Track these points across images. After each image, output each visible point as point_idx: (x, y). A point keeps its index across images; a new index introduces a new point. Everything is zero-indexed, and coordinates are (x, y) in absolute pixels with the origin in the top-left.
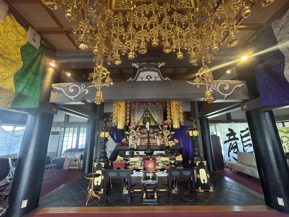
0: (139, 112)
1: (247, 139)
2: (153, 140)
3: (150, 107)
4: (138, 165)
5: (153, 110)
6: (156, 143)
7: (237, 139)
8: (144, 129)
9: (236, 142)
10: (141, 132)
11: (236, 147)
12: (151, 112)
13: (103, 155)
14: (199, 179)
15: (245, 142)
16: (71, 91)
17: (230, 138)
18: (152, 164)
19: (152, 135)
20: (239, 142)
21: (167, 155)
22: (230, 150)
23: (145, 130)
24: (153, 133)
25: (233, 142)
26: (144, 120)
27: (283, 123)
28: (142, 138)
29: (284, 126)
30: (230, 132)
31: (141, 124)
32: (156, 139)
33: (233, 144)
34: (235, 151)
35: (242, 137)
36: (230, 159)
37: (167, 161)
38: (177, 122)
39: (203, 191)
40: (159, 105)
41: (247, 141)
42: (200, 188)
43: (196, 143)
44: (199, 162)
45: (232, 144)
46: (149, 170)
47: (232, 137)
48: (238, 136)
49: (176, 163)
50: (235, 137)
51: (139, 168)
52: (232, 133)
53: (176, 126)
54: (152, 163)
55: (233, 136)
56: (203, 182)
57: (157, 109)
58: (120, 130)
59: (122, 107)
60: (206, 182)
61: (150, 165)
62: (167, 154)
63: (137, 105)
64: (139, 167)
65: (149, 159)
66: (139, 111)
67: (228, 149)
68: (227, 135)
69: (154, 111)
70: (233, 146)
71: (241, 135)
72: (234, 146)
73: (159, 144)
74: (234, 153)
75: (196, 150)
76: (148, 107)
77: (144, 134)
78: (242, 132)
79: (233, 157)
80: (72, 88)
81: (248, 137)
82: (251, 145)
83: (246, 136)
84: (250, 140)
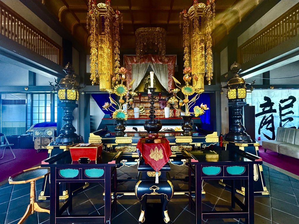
0: (138, 73)
1: (288, 111)
2: (159, 111)
3: (154, 64)
4: (132, 150)
5: (158, 69)
7: (275, 111)
8: (145, 97)
9: (272, 116)
10: (141, 100)
11: (272, 121)
12: (156, 72)
13: (66, 132)
15: (284, 115)
17: (265, 110)
18: (161, 151)
20: (276, 115)
21: (187, 132)
22: (262, 125)
23: (147, 98)
25: (268, 115)
30: (266, 101)
33: (268, 118)
34: (269, 127)
35: (281, 109)
36: (260, 137)
37: (188, 144)
40: (167, 63)
41: (287, 113)
42: (244, 189)
43: (239, 111)
44: (247, 144)
45: (266, 118)
46: (153, 165)
47: (268, 109)
48: (276, 107)
49: (205, 146)
50: (271, 108)
51: (133, 156)
52: (268, 103)
54: (159, 149)
55: (269, 107)
57: (164, 68)
59: (106, 51)
60: (256, 178)
61: (156, 155)
62: (187, 130)
63: (135, 61)
64: (133, 153)
66: (138, 71)
67: (260, 124)
68: (261, 106)
69: (160, 71)
70: (267, 121)
71: (280, 106)
72: (269, 120)
73: (167, 117)
74: (267, 129)
75: (237, 123)
76: (152, 65)
78: (282, 101)
79: (264, 134)
81: (290, 109)
82: (291, 119)
83: (287, 107)
84: (291, 112)
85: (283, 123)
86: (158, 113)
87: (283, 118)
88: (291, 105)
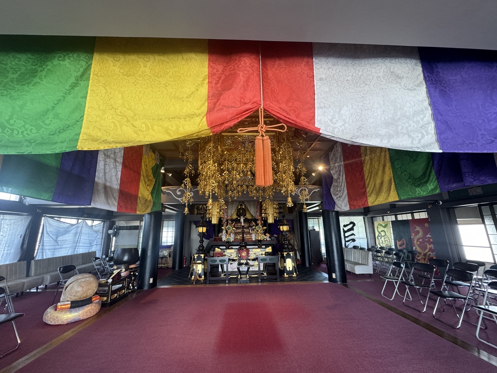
0: (233, 204)
1: (350, 234)
2: (248, 235)
4: (234, 256)
6: (252, 239)
10: (235, 226)
12: (247, 203)
13: (201, 248)
14: (285, 267)
15: (347, 237)
16: (179, 193)
19: (246, 230)
23: (239, 224)
24: (248, 228)
26: (238, 212)
27: (383, 216)
28: (236, 234)
29: (383, 220)
31: (235, 217)
32: (251, 234)
35: (345, 232)
37: (258, 253)
38: (272, 217)
39: (287, 276)
41: (350, 236)
42: (285, 274)
44: (286, 253)
49: (266, 253)
51: (235, 258)
53: (271, 220)
56: (288, 269)
58: (214, 225)
60: (291, 269)
61: (244, 254)
65: (243, 249)
66: (233, 202)
69: (250, 202)
71: (343, 229)
73: (254, 239)
75: (285, 243)
77: (238, 229)
78: (345, 226)
80: (179, 191)
81: (351, 232)
82: (354, 240)
83: (349, 230)
84: (353, 234)
85: (347, 243)
86: (247, 237)
87: (347, 239)
88: (352, 229)
